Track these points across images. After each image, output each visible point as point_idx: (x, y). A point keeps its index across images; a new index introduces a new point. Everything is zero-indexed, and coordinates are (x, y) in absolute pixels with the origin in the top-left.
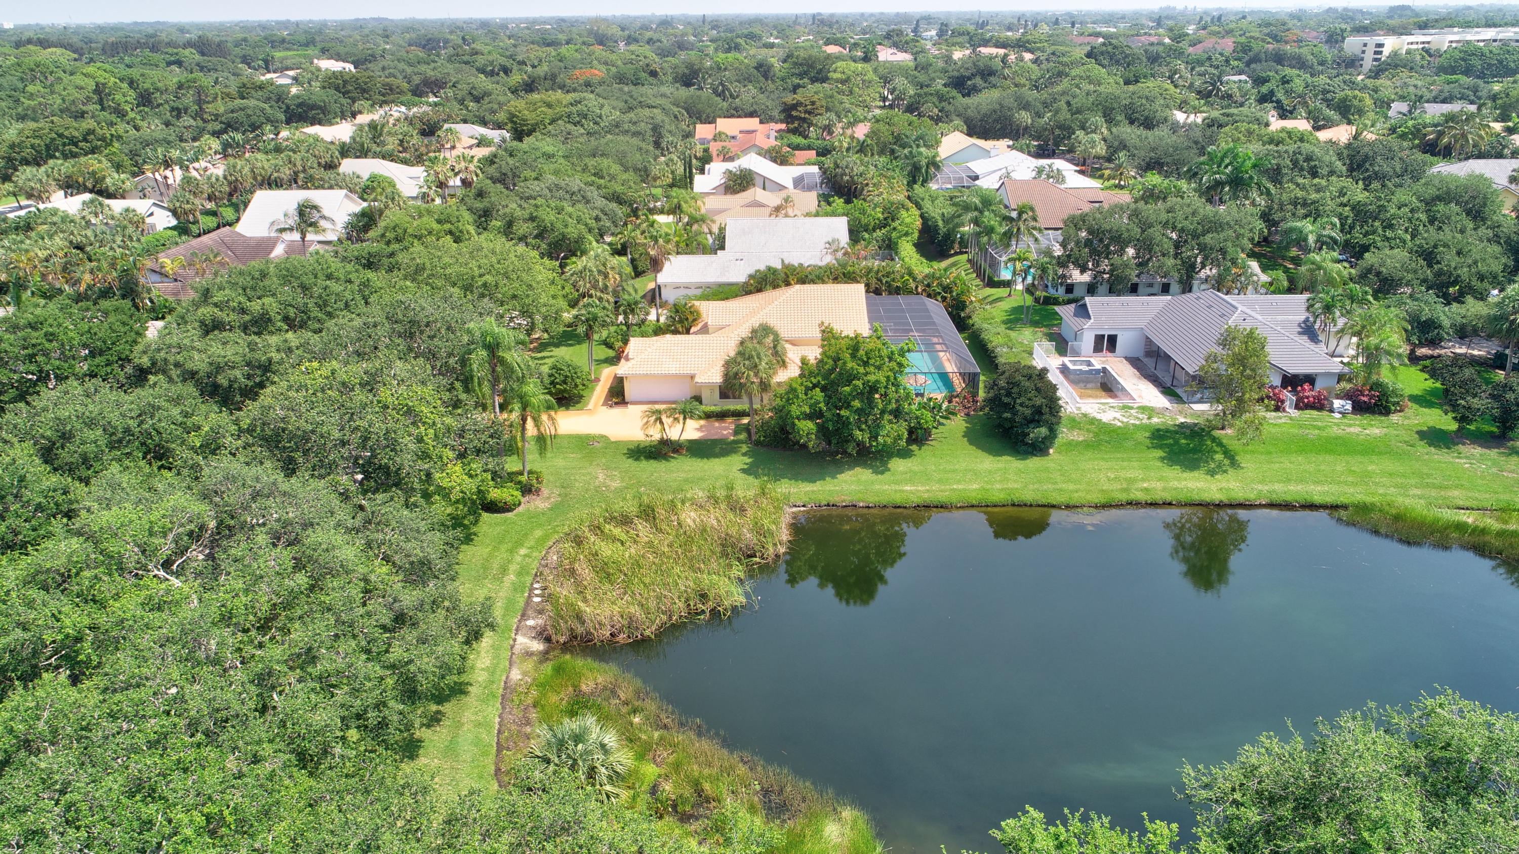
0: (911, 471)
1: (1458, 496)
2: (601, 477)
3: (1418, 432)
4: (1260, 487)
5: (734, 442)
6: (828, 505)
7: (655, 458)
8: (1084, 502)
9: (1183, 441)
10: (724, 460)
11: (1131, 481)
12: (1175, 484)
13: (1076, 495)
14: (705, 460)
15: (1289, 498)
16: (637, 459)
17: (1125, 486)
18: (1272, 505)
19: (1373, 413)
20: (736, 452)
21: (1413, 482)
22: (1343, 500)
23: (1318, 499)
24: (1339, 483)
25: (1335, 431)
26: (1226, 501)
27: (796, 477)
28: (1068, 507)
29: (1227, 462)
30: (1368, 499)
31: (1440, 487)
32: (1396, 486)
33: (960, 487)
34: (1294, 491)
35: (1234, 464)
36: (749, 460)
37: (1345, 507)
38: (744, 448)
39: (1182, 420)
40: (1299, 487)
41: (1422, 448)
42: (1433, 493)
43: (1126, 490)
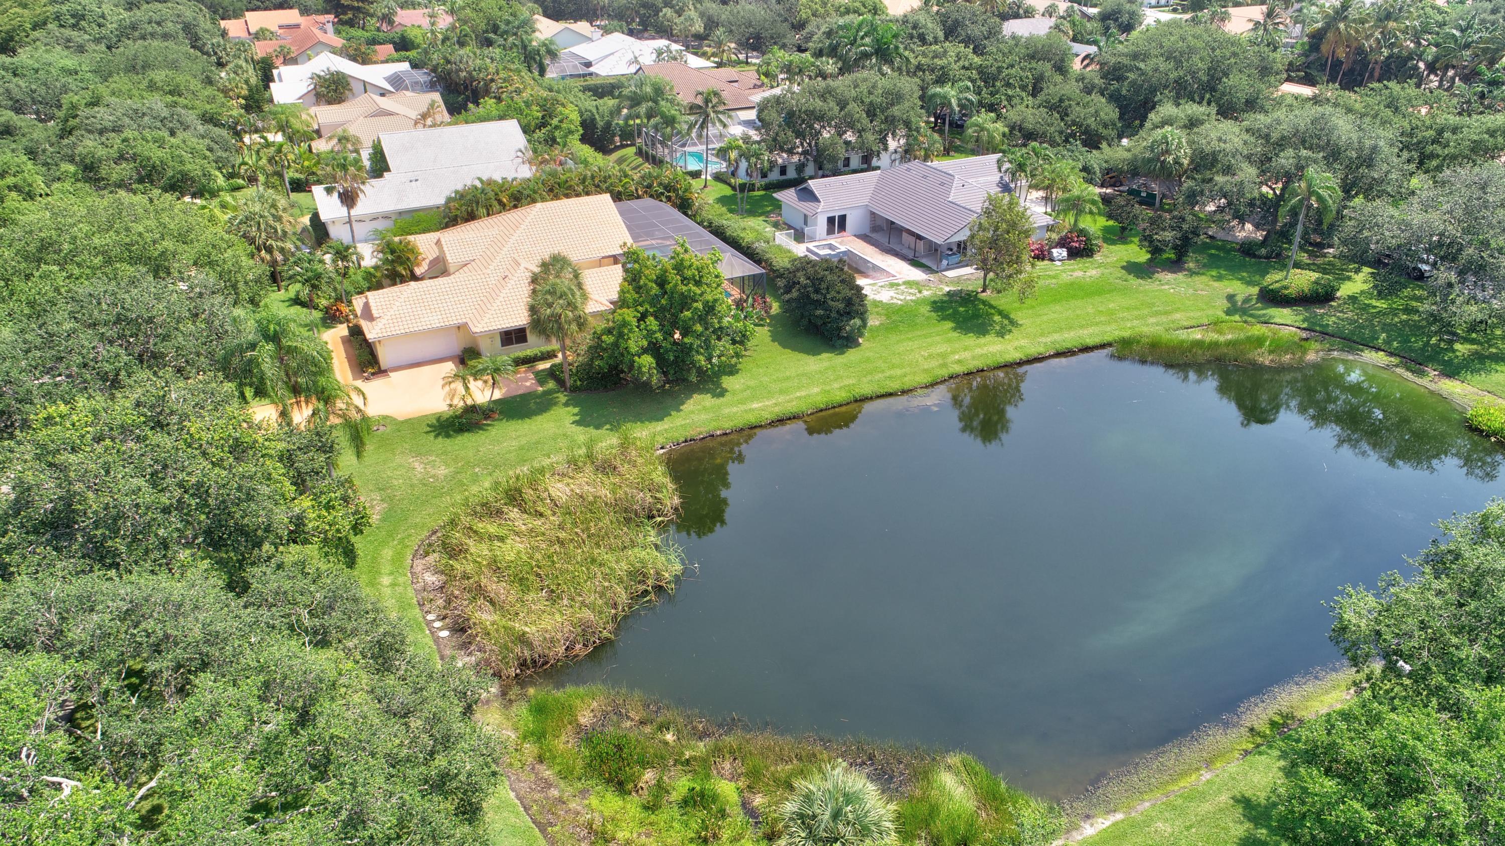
0: (748, 387)
1: (1180, 317)
2: (419, 468)
3: (1123, 268)
4: (1044, 340)
5: (545, 393)
6: (686, 441)
7: (468, 430)
8: (915, 385)
9: (961, 309)
10: (546, 416)
11: (943, 356)
12: (978, 351)
13: (906, 379)
14: (527, 420)
15: (1069, 345)
16: (448, 436)
17: (941, 361)
18: (1058, 354)
19: (1082, 256)
20: (555, 404)
21: (1146, 312)
22: (1107, 338)
23: (1090, 342)
24: (1097, 324)
25: (1065, 278)
26: (1024, 358)
27: (641, 417)
28: (904, 392)
29: (1006, 322)
30: (1126, 334)
31: (1166, 313)
32: (1137, 318)
33: (803, 394)
34: (1069, 338)
35: (1013, 323)
36: (576, 410)
37: (1110, 344)
38: (562, 398)
39: (947, 289)
40: (1072, 334)
41: (1133, 281)
42: (1164, 319)
43: (944, 365)
